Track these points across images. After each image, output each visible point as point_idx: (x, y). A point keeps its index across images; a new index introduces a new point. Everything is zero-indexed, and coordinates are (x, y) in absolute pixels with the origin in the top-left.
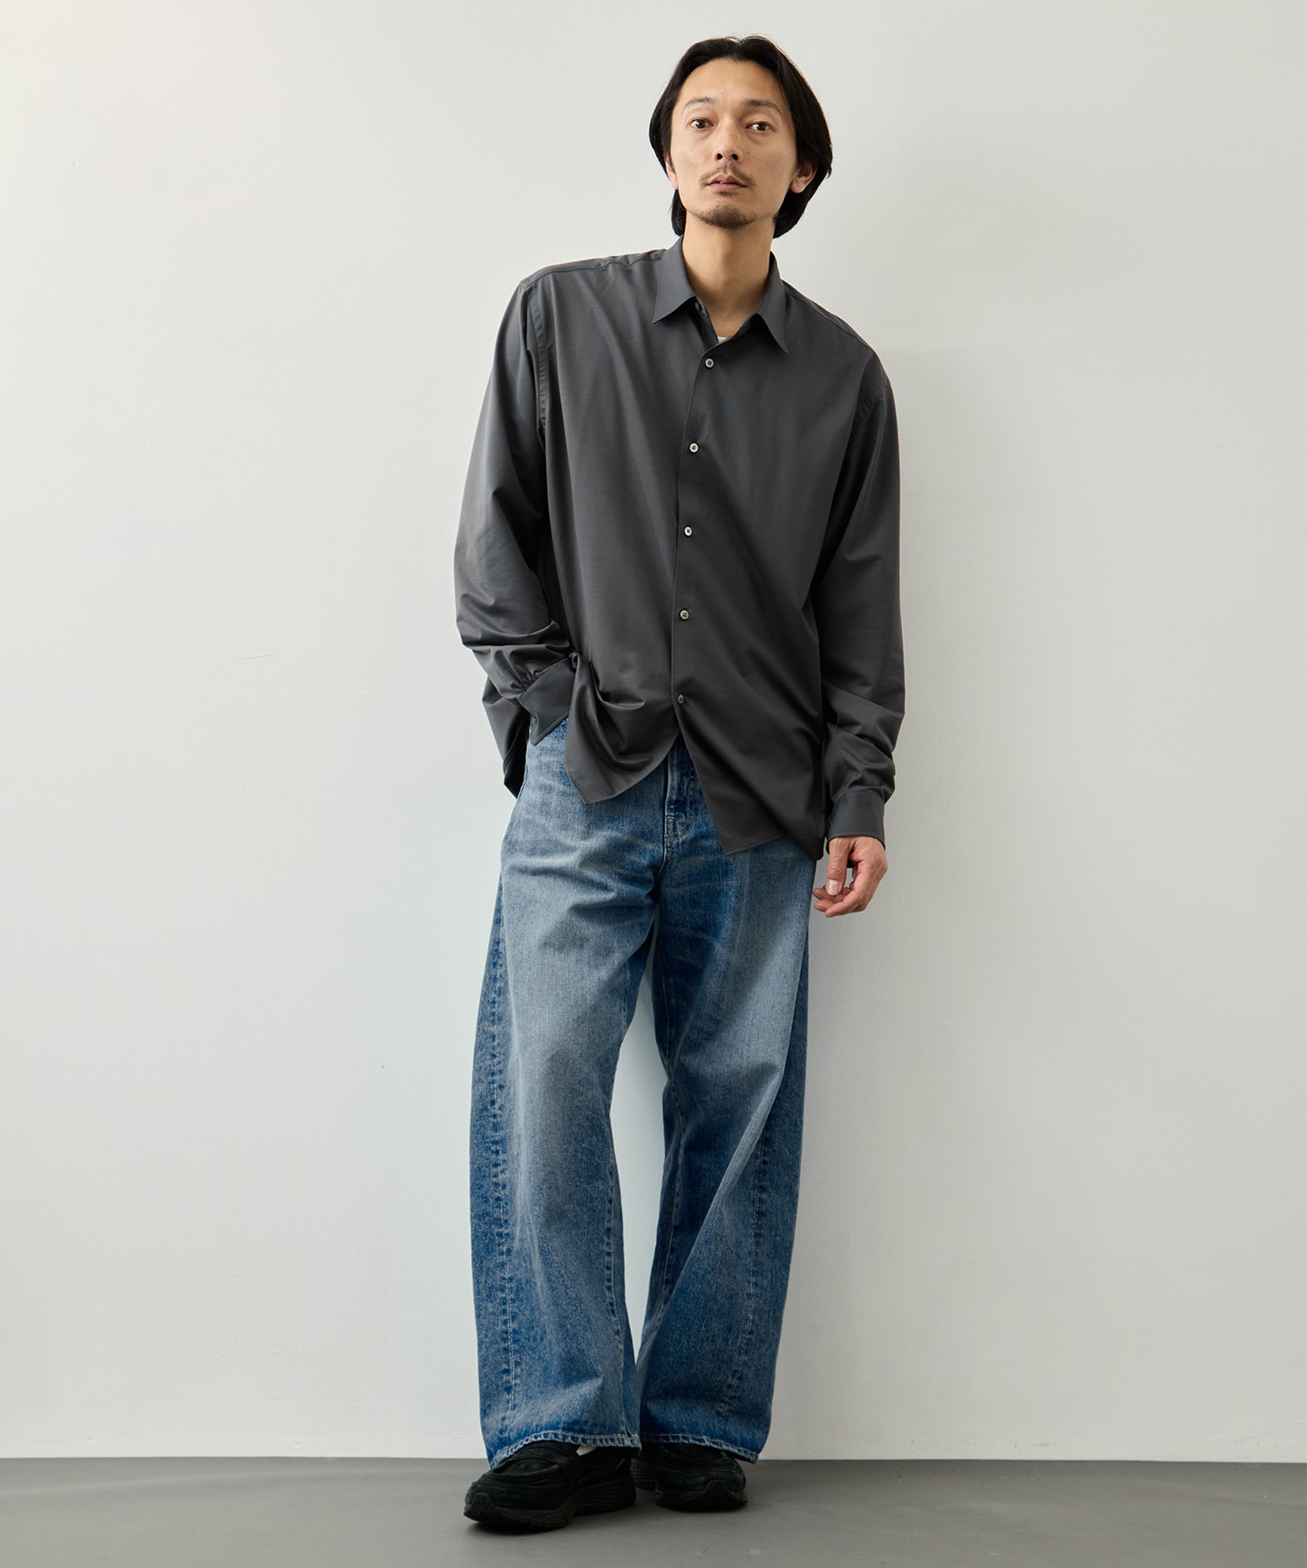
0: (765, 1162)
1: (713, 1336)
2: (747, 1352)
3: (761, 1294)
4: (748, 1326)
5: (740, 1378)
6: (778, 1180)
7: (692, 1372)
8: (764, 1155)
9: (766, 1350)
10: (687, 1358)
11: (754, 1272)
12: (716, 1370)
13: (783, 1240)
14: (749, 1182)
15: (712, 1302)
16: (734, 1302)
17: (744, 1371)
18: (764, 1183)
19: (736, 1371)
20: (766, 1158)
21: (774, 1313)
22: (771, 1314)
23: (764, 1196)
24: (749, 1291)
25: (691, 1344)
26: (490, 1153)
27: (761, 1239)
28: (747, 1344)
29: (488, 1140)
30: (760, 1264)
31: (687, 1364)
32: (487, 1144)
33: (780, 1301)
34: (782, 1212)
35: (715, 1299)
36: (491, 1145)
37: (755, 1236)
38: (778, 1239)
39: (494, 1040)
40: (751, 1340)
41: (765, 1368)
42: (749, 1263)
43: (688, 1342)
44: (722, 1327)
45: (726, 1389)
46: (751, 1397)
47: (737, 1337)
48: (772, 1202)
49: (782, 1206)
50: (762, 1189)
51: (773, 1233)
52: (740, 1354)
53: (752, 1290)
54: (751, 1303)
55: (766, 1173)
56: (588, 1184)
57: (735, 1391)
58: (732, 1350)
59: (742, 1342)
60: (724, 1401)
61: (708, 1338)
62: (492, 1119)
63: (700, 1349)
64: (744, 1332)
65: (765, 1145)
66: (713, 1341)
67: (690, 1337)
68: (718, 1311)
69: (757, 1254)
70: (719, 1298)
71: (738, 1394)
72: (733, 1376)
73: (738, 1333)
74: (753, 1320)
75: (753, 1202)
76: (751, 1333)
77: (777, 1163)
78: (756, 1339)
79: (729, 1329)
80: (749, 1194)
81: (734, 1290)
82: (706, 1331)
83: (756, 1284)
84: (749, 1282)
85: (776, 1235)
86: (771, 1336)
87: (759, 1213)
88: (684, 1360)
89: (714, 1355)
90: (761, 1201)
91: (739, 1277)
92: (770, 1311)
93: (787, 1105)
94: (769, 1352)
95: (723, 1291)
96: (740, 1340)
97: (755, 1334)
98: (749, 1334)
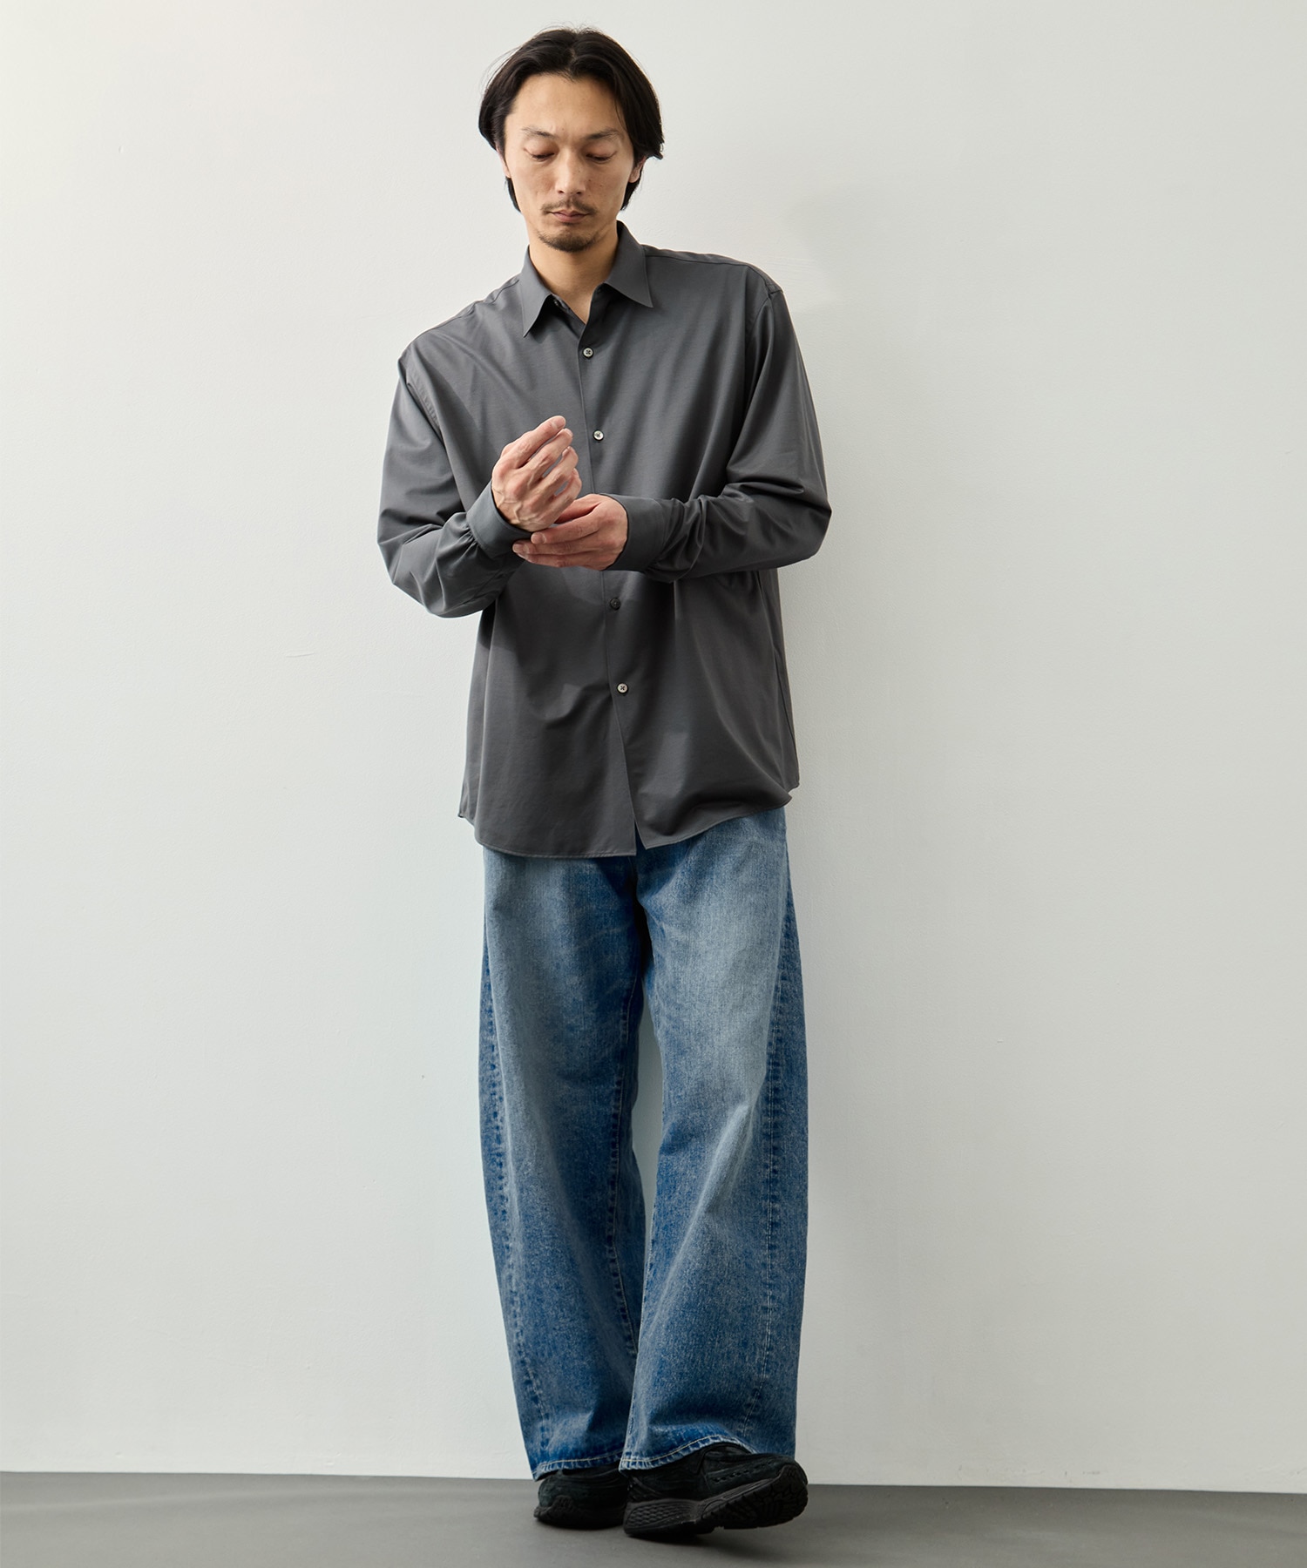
0: (775, 1171)
1: (728, 1352)
2: (768, 1370)
3: (779, 1308)
4: (766, 1342)
5: (759, 1397)
6: (790, 1189)
7: (709, 1392)
8: (774, 1164)
9: (789, 1369)
10: (702, 1377)
11: (770, 1285)
12: (735, 1389)
13: (798, 1252)
14: (759, 1191)
15: (724, 1316)
16: (746, 1314)
17: (765, 1390)
18: (776, 1193)
19: (756, 1390)
20: (776, 1167)
21: (792, 1329)
22: (790, 1330)
23: (777, 1206)
24: (764, 1304)
25: (706, 1362)
26: (496, 1165)
27: (777, 1251)
28: (767, 1362)
29: (493, 1152)
30: (777, 1276)
31: (703, 1384)
32: (493, 1157)
33: (798, 1316)
34: (796, 1223)
35: (726, 1313)
36: (496, 1157)
37: (769, 1248)
38: (794, 1251)
39: (493, 1050)
40: (772, 1357)
41: (788, 1389)
42: (765, 1275)
43: (702, 1359)
44: (737, 1342)
45: (744, 1409)
46: (772, 1418)
47: (755, 1353)
48: (785, 1211)
49: (795, 1217)
50: (775, 1199)
51: (789, 1245)
52: (759, 1372)
53: (769, 1304)
54: (770, 1317)
55: (777, 1182)
56: (586, 1197)
57: (754, 1411)
58: (750, 1368)
59: (761, 1359)
60: (743, 1421)
61: (723, 1355)
62: (495, 1131)
63: (715, 1366)
64: (762, 1347)
65: (774, 1154)
66: (728, 1358)
67: (704, 1355)
68: (730, 1325)
69: (772, 1267)
70: (730, 1310)
71: (758, 1413)
72: (753, 1395)
73: (755, 1349)
74: (771, 1336)
75: (766, 1211)
76: (770, 1349)
77: (788, 1172)
78: (777, 1356)
79: (745, 1344)
80: (760, 1204)
81: (746, 1302)
82: (721, 1347)
83: (773, 1297)
84: (765, 1295)
85: (792, 1246)
86: (792, 1355)
87: (772, 1224)
88: (700, 1380)
89: (731, 1373)
90: (774, 1211)
91: (752, 1289)
92: (788, 1327)
93: (793, 1111)
94: (791, 1371)
95: (734, 1303)
96: (757, 1357)
97: (775, 1351)
98: (768, 1350)
